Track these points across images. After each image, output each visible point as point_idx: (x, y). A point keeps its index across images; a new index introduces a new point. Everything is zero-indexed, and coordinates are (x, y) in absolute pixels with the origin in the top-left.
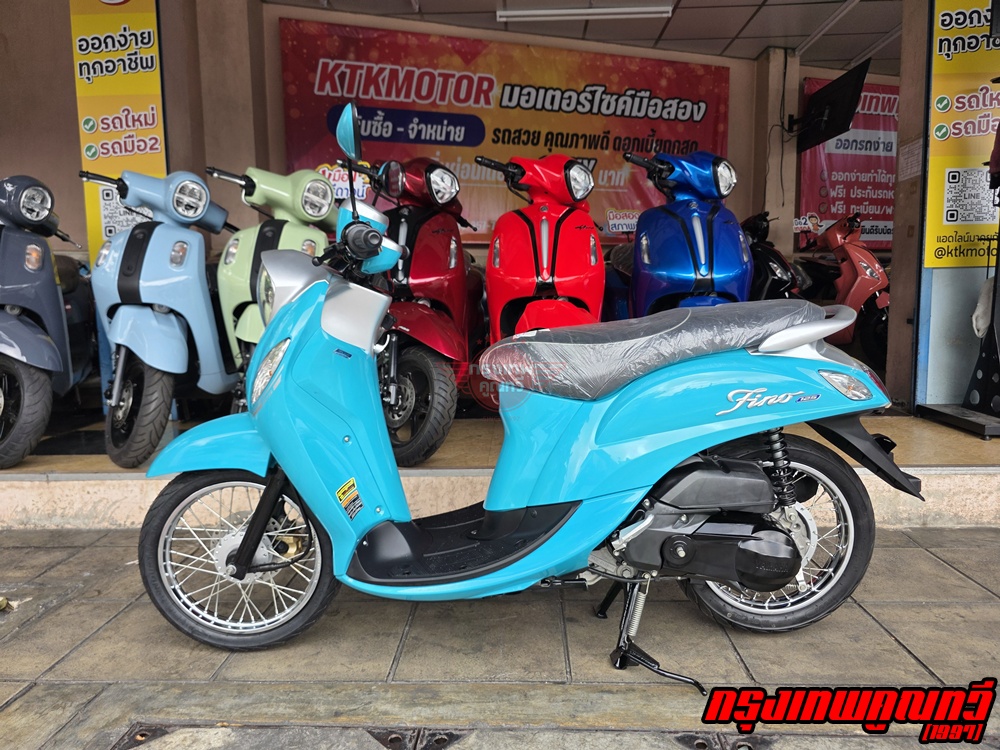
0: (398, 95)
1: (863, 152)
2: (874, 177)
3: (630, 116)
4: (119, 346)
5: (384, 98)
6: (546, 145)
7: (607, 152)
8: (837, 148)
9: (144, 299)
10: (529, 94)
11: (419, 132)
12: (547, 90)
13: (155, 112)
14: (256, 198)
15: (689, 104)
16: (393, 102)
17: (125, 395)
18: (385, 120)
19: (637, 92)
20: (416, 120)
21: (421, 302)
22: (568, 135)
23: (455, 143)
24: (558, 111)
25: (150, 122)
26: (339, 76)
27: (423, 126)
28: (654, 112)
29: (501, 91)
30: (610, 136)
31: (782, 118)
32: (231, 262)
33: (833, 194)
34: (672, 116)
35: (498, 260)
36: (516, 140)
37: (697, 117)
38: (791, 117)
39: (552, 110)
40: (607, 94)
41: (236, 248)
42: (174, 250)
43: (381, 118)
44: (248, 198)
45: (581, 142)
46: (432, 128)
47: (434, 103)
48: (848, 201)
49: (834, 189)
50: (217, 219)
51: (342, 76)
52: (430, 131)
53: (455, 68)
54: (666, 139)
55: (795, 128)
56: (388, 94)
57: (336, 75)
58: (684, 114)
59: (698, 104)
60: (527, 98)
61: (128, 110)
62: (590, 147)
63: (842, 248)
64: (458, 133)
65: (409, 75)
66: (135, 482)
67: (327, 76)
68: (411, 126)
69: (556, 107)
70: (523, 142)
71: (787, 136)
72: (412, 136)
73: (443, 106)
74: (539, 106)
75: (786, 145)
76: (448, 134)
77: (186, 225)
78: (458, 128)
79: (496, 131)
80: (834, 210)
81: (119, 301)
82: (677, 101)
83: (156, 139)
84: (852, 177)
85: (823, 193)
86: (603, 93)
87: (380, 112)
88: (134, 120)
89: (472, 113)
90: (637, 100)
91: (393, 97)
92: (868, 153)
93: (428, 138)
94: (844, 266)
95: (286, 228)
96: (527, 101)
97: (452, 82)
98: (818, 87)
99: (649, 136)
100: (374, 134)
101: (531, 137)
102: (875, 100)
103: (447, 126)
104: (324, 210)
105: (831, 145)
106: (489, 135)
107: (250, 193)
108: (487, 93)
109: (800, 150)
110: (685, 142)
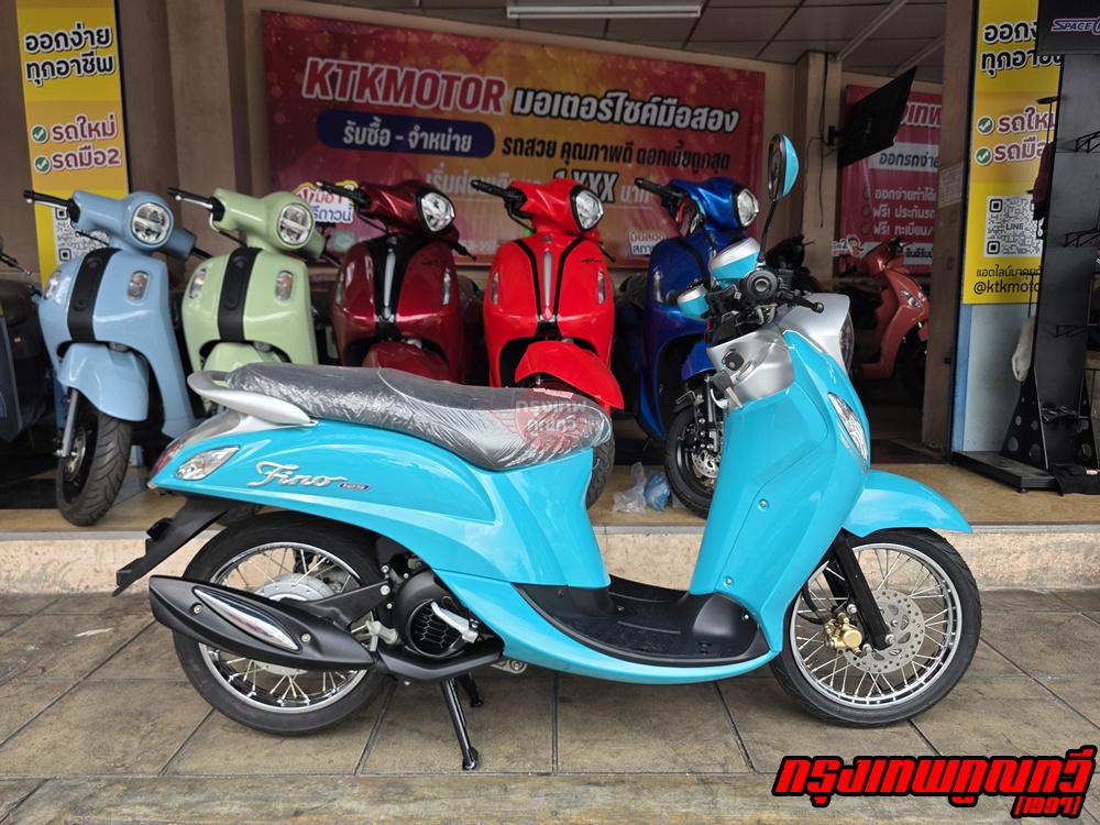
0: (397, 99)
1: (909, 168)
2: (921, 196)
3: (656, 126)
4: (70, 389)
5: (380, 102)
6: (562, 156)
7: (630, 165)
8: (881, 163)
9: (99, 337)
10: (544, 100)
11: (421, 141)
12: (563, 95)
13: (114, 120)
14: (225, 224)
15: (721, 114)
16: (391, 107)
17: (77, 444)
18: (382, 127)
19: (663, 98)
20: (417, 127)
21: (410, 342)
22: (587, 146)
23: (461, 154)
24: (575, 119)
25: (109, 132)
26: (330, 77)
27: (425, 134)
28: (682, 121)
29: (512, 96)
30: (633, 147)
31: (821, 131)
32: (197, 296)
33: (877, 213)
34: (702, 126)
35: (496, 296)
36: (529, 151)
37: (729, 128)
38: (831, 128)
39: (569, 118)
40: (630, 101)
41: (202, 279)
42: (132, 281)
43: (378, 125)
44: (217, 223)
45: (602, 154)
46: (435, 136)
47: (437, 109)
48: (892, 221)
49: (877, 208)
50: (183, 245)
51: (334, 77)
52: (432, 140)
53: (462, 70)
54: (694, 151)
55: (836, 141)
56: (386, 97)
57: (327, 76)
58: (715, 124)
59: (730, 113)
60: (541, 104)
61: (84, 118)
62: (611, 160)
63: (882, 275)
64: (464, 142)
65: (409, 77)
66: (89, 541)
67: (316, 77)
68: (411, 134)
69: (574, 114)
70: (537, 153)
71: (826, 150)
72: (413, 145)
73: (448, 112)
74: (555, 113)
75: (826, 160)
76: (453, 143)
77: (149, 253)
78: (464, 137)
79: (507, 140)
80: (877, 231)
81: (69, 338)
82: (707, 109)
83: (116, 151)
84: (897, 194)
85: (866, 213)
86: (627, 99)
87: (376, 119)
88: (90, 130)
89: (481, 120)
90: (663, 108)
91: (391, 102)
92: (915, 168)
93: (431, 147)
94: (885, 294)
95: (259, 258)
96: (542, 108)
97: (458, 85)
98: (861, 97)
99: (677, 148)
100: (370, 142)
101: (546, 148)
102: (922, 111)
103: (453, 134)
104: (303, 237)
105: (875, 161)
106: (499, 145)
107: (218, 218)
108: (496, 98)
109: (841, 165)
110: (715, 155)
